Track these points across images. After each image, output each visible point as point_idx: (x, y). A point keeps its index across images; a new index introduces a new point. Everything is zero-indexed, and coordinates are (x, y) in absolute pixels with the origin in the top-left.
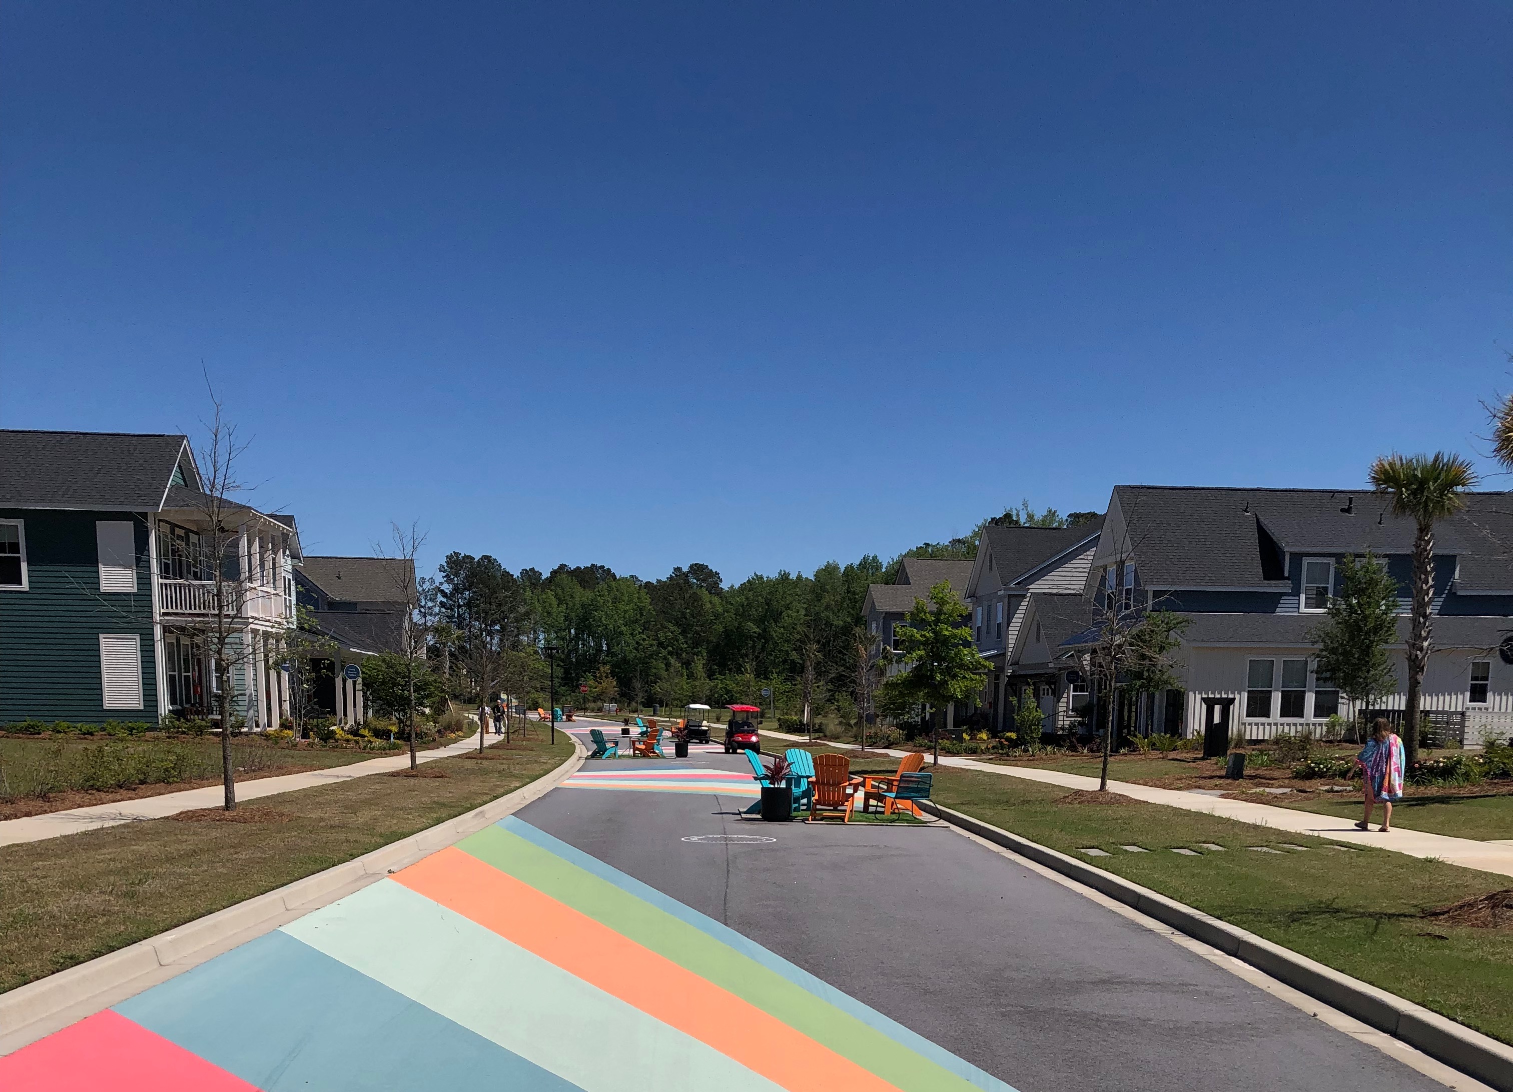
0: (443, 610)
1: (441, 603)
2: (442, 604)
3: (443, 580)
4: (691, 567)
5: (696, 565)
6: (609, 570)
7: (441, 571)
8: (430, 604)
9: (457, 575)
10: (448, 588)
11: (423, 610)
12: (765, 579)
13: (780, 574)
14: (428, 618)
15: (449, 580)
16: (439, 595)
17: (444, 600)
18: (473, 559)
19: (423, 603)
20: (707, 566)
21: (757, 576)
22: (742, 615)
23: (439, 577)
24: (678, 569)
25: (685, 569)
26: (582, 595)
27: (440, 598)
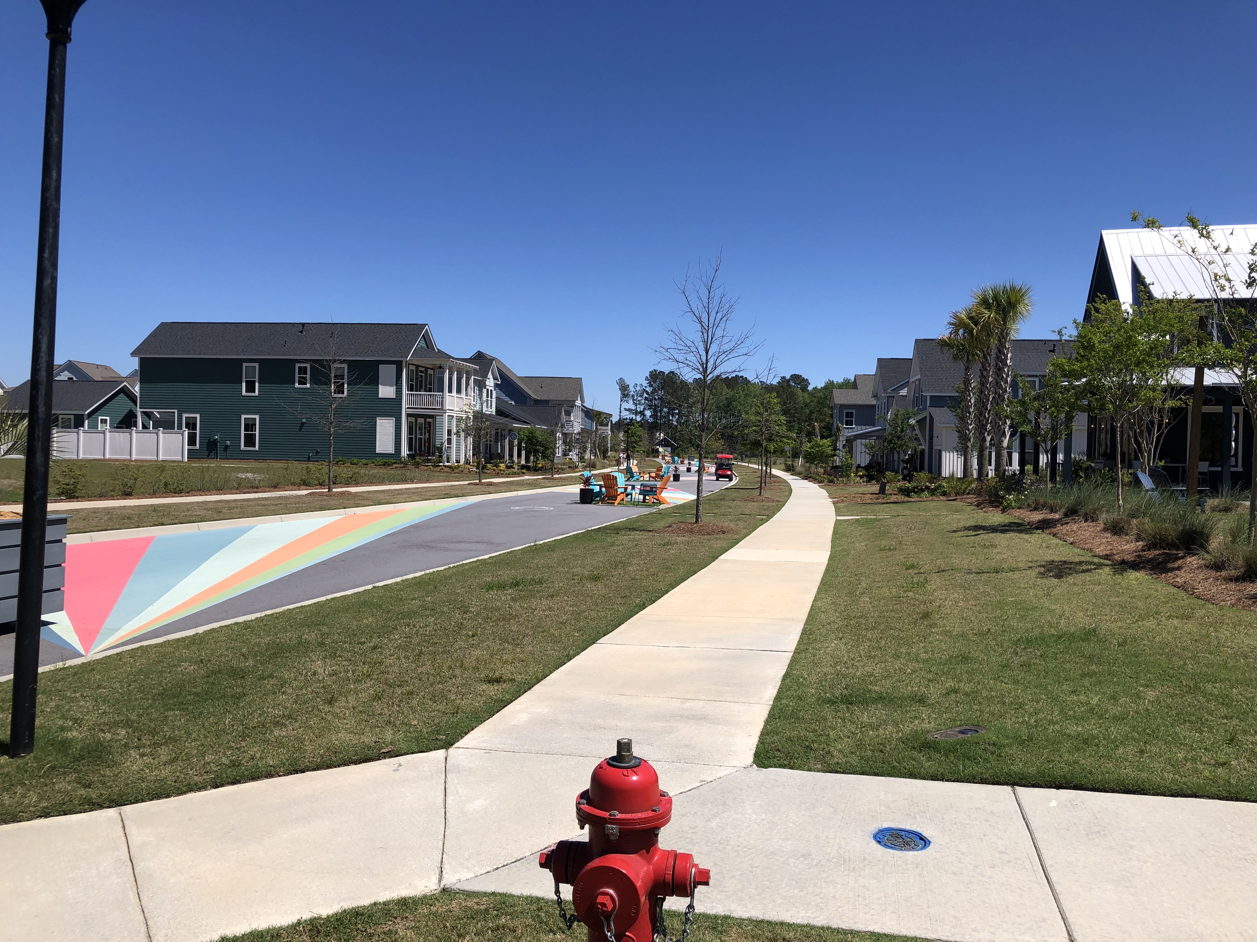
0: (647, 402)
1: (646, 397)
2: (646, 399)
3: (646, 385)
4: (792, 376)
5: (794, 375)
6: (746, 378)
7: (646, 380)
8: (639, 398)
9: (655, 382)
10: (649, 389)
11: (635, 402)
12: (835, 383)
13: (844, 380)
14: (638, 406)
15: (651, 386)
16: (645, 394)
17: (647, 396)
18: (664, 373)
19: (635, 398)
20: (801, 376)
21: (830, 381)
22: (822, 404)
23: (645, 383)
24: (783, 378)
25: (788, 377)
26: (727, 392)
27: (645, 395)
